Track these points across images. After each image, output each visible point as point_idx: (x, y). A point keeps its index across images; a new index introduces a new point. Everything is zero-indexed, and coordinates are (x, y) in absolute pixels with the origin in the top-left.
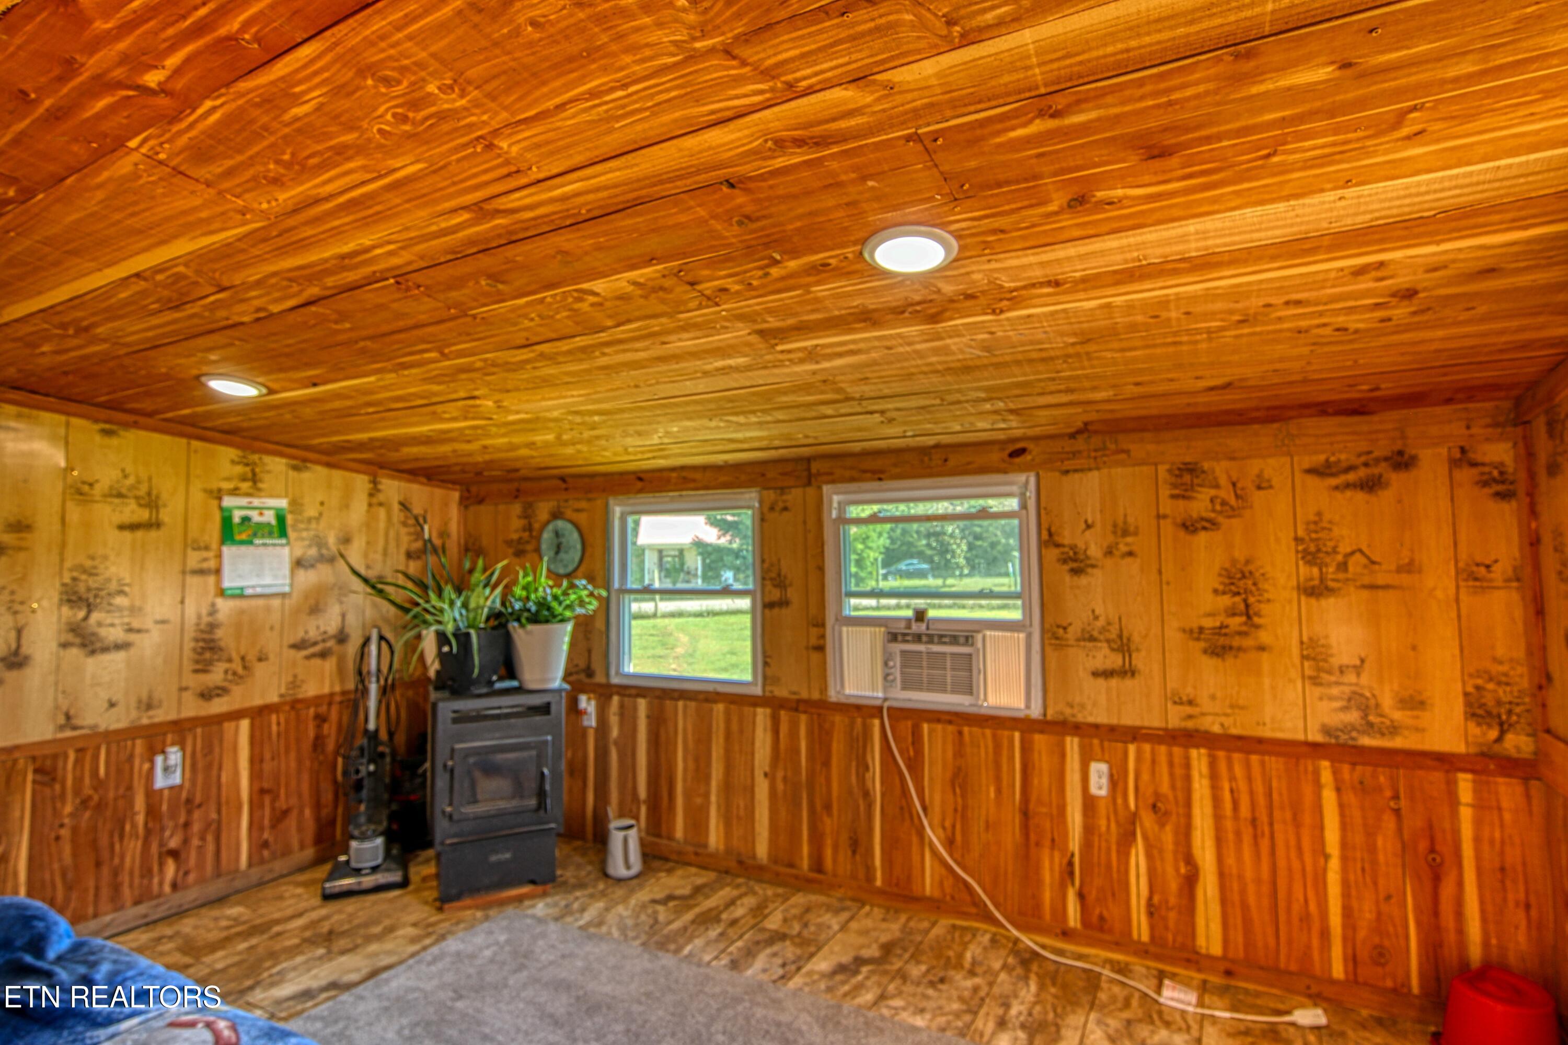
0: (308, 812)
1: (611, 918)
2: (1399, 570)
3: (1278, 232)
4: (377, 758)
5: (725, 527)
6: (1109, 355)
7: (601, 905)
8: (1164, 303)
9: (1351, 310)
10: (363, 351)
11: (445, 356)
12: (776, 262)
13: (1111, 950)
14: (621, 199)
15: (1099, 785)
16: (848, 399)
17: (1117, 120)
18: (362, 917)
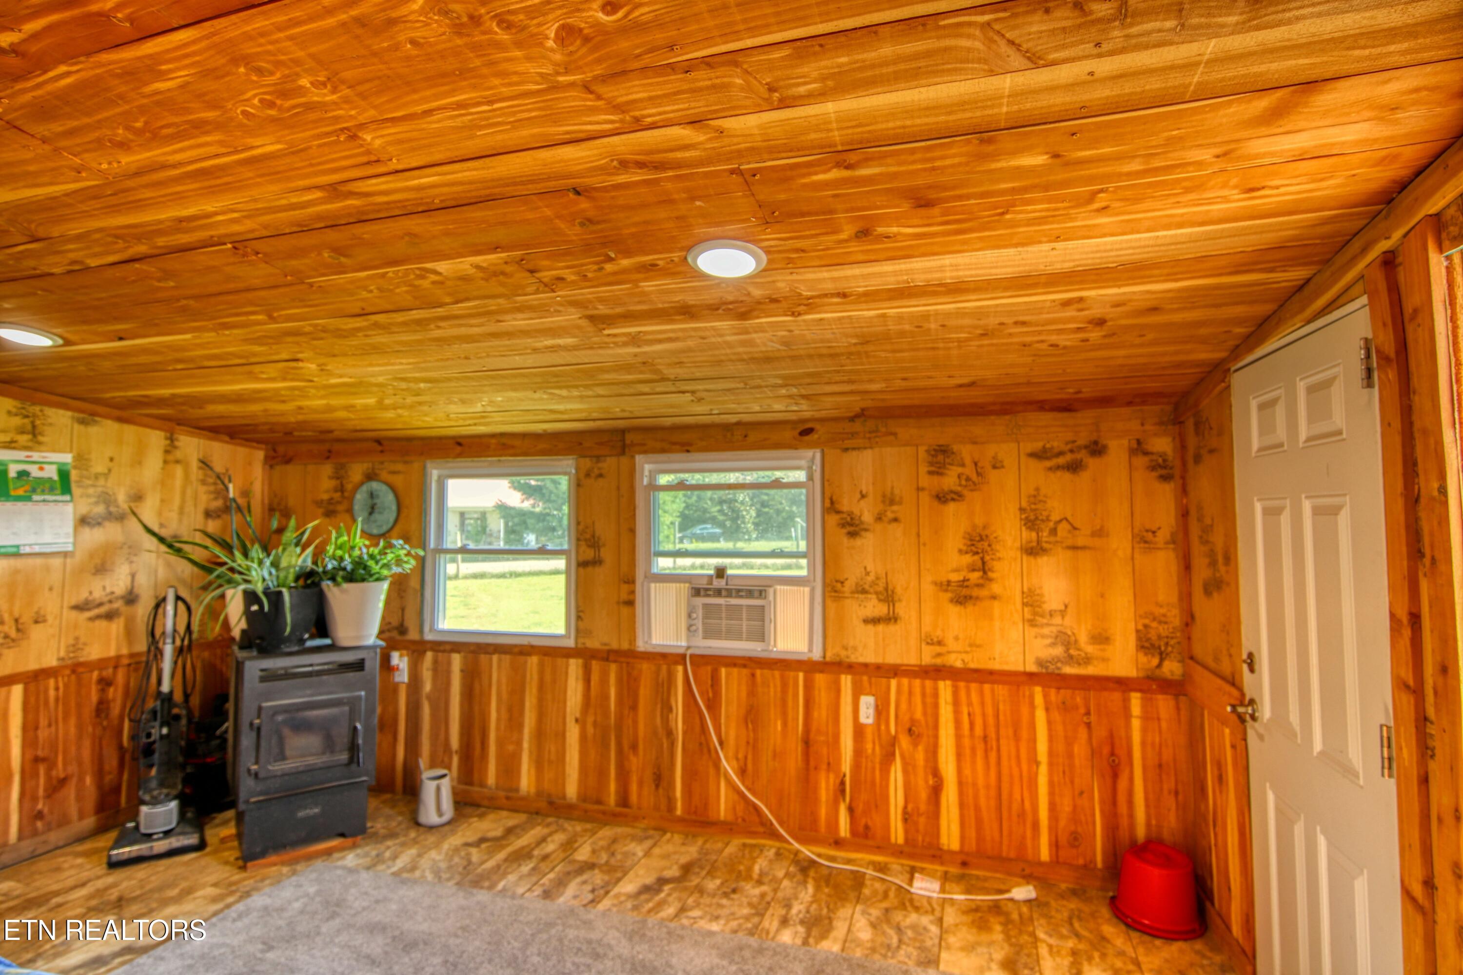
0: (88, 780)
1: (425, 863)
2: (1094, 534)
3: (1009, 270)
4: (171, 720)
5: (529, 491)
6: (883, 354)
7: (413, 851)
8: (926, 317)
9: (1060, 331)
10: (184, 310)
11: (272, 319)
12: (610, 260)
13: (875, 854)
14: (474, 194)
15: (867, 715)
16: (664, 379)
17: (895, 176)
18: (155, 881)
